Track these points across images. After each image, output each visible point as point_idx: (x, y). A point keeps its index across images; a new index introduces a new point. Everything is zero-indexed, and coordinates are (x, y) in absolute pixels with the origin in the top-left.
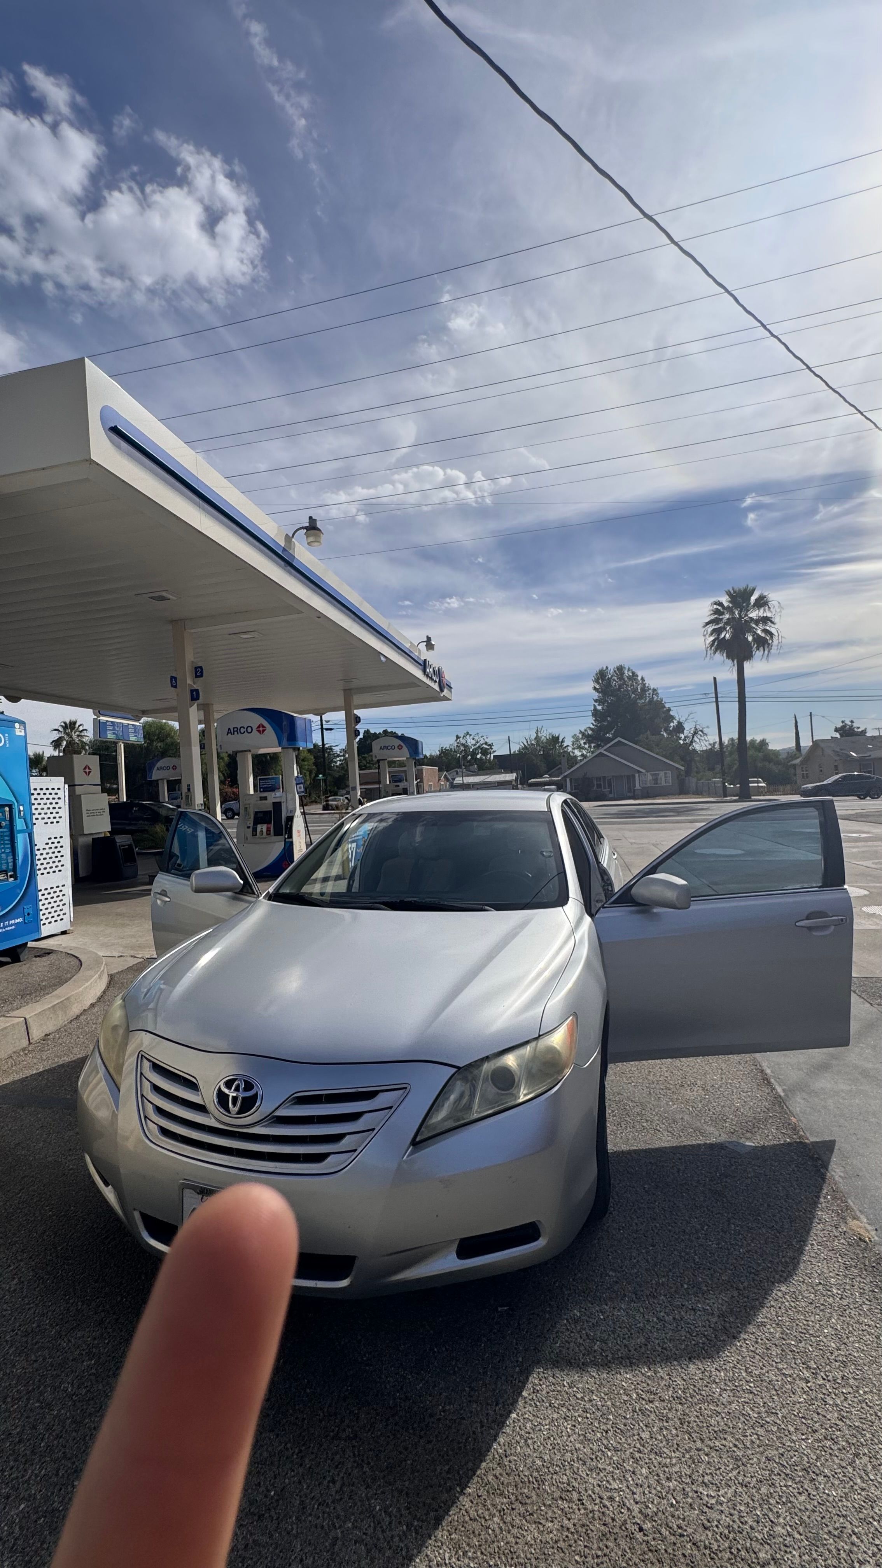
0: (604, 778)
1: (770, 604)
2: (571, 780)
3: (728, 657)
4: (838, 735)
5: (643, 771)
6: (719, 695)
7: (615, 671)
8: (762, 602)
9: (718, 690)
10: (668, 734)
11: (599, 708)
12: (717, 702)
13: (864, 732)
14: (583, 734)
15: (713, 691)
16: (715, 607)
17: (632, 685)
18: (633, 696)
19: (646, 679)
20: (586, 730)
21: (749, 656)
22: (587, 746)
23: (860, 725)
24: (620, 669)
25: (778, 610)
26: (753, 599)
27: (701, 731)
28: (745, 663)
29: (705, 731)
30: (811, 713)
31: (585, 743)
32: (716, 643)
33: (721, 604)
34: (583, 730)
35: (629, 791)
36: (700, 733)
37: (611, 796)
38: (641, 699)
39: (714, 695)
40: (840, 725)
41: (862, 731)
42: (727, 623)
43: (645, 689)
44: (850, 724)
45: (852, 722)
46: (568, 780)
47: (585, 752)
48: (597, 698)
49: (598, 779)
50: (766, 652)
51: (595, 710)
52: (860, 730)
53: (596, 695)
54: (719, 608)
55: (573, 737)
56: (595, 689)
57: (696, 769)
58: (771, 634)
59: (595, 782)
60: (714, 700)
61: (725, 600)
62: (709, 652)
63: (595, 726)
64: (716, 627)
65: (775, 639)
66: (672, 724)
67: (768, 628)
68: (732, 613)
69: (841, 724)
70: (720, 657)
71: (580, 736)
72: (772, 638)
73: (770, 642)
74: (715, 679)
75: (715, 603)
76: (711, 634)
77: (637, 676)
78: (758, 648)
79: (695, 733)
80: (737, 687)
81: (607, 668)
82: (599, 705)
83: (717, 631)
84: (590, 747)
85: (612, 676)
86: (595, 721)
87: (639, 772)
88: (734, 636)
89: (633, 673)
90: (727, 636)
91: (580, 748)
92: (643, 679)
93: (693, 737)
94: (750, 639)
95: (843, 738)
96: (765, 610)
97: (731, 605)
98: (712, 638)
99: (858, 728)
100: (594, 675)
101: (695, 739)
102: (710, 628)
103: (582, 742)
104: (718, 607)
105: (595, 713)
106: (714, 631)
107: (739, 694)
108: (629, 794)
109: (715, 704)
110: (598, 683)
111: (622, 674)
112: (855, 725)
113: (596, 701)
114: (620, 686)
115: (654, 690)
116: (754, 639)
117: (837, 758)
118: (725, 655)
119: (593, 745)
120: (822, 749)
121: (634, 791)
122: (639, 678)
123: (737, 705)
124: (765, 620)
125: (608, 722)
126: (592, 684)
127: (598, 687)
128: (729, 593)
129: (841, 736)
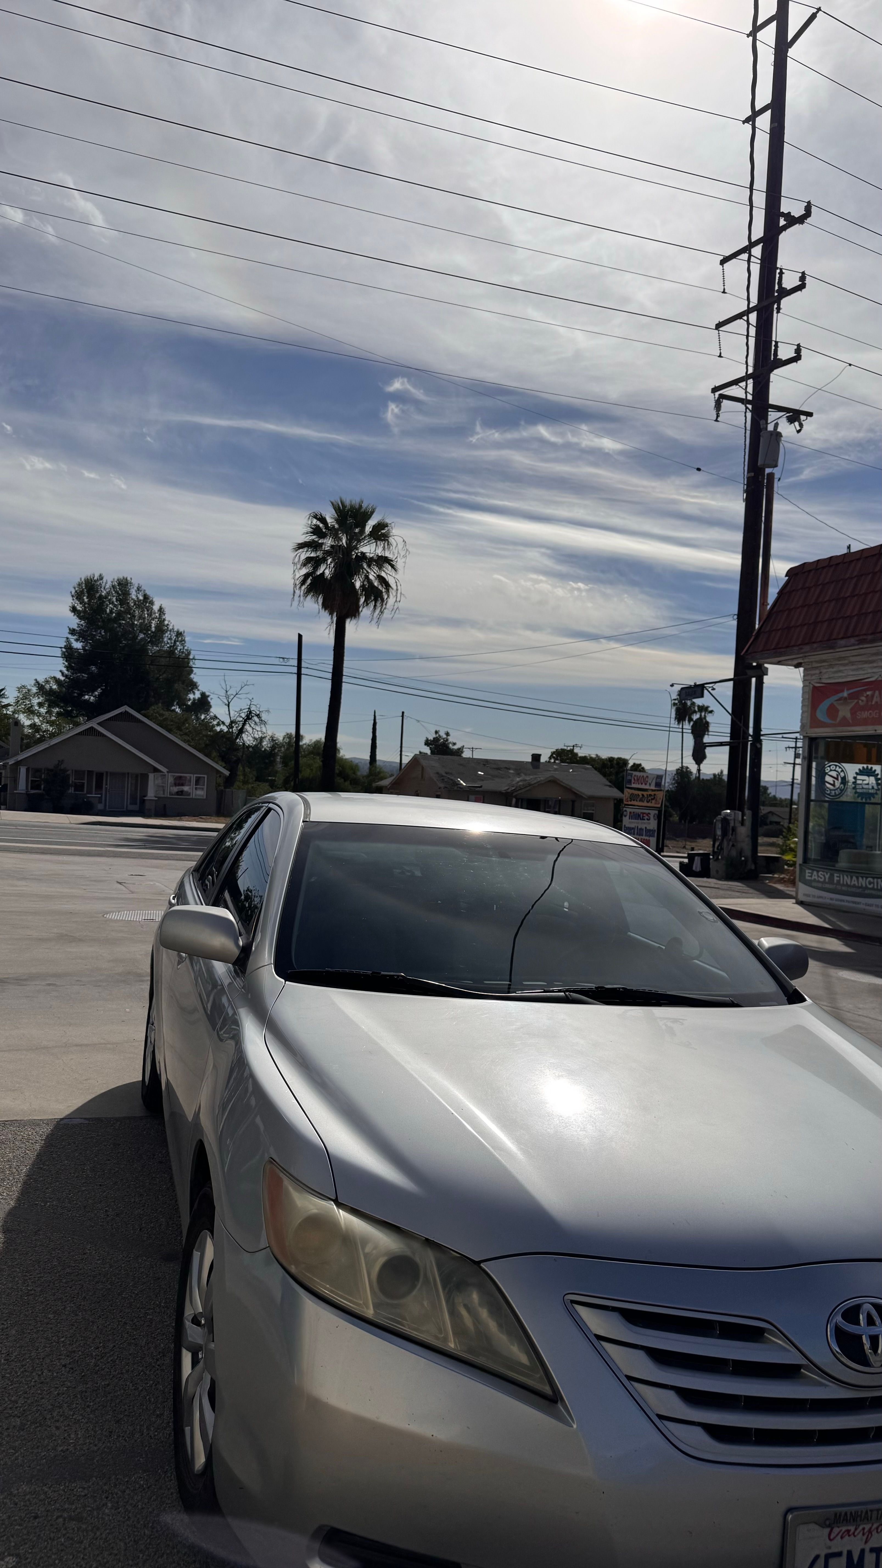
0: (90, 773)
1: (391, 540)
2: (28, 770)
3: (325, 606)
4: (427, 750)
5: (164, 770)
6: (303, 664)
7: (113, 587)
8: (380, 534)
9: (303, 657)
10: (183, 710)
11: (77, 645)
12: (299, 675)
13: (460, 751)
14: (41, 687)
15: (296, 657)
16: (315, 521)
17: (140, 617)
18: (142, 636)
19: (167, 611)
20: (47, 682)
21: (353, 612)
22: (43, 710)
23: (457, 740)
24: (123, 585)
25: (402, 553)
26: (368, 529)
27: (258, 716)
28: (348, 621)
29: (264, 716)
30: (403, 713)
31: (40, 705)
32: (309, 581)
33: (323, 520)
34: (41, 680)
35: (133, 802)
36: (256, 718)
37: (100, 807)
38: (153, 643)
39: (295, 663)
40: (431, 737)
41: (459, 749)
42: (328, 553)
43: (162, 628)
44: (445, 736)
45: (448, 734)
46: (23, 770)
47: (37, 720)
48: (75, 627)
49: (79, 773)
50: (378, 611)
51: (69, 647)
52: (456, 747)
53: (74, 622)
54: (321, 525)
55: (19, 689)
56: (74, 609)
57: (242, 778)
58: (387, 585)
59: (72, 780)
60: (295, 670)
61: (330, 519)
62: (297, 592)
63: (66, 676)
64: (313, 555)
65: (392, 593)
66: (191, 696)
67: (383, 574)
68: (337, 538)
69: (434, 736)
70: (313, 604)
71: (34, 690)
72: (388, 591)
73: (385, 597)
74: (300, 636)
75: (315, 517)
76: (304, 564)
77: (152, 603)
78: (366, 603)
79: (249, 717)
80: (332, 658)
81: (101, 578)
82: (77, 640)
83: (315, 562)
84: (49, 712)
85: (108, 593)
86: (68, 668)
87: (156, 770)
88: (336, 576)
89: (146, 597)
90: (327, 572)
91: (30, 711)
92: (161, 610)
93: (244, 724)
94: (358, 584)
95: (436, 757)
96: (384, 548)
97: (336, 526)
98: (304, 571)
99: (454, 744)
100: (75, 584)
101: (247, 727)
102: (304, 554)
103: (35, 701)
104: (318, 523)
105: (69, 654)
106: (308, 560)
107: (334, 669)
108: (131, 807)
109: (296, 676)
110: (82, 602)
111: (126, 594)
112: (451, 739)
113: (72, 632)
114: (119, 614)
115: (179, 634)
116: (363, 586)
117: (442, 785)
118: (320, 600)
119: (56, 710)
120: (423, 768)
121: (143, 802)
122: (156, 608)
123: (328, 685)
124: (382, 561)
125: (91, 674)
126: (69, 601)
127: (79, 607)
128: (337, 509)
129: (432, 753)
